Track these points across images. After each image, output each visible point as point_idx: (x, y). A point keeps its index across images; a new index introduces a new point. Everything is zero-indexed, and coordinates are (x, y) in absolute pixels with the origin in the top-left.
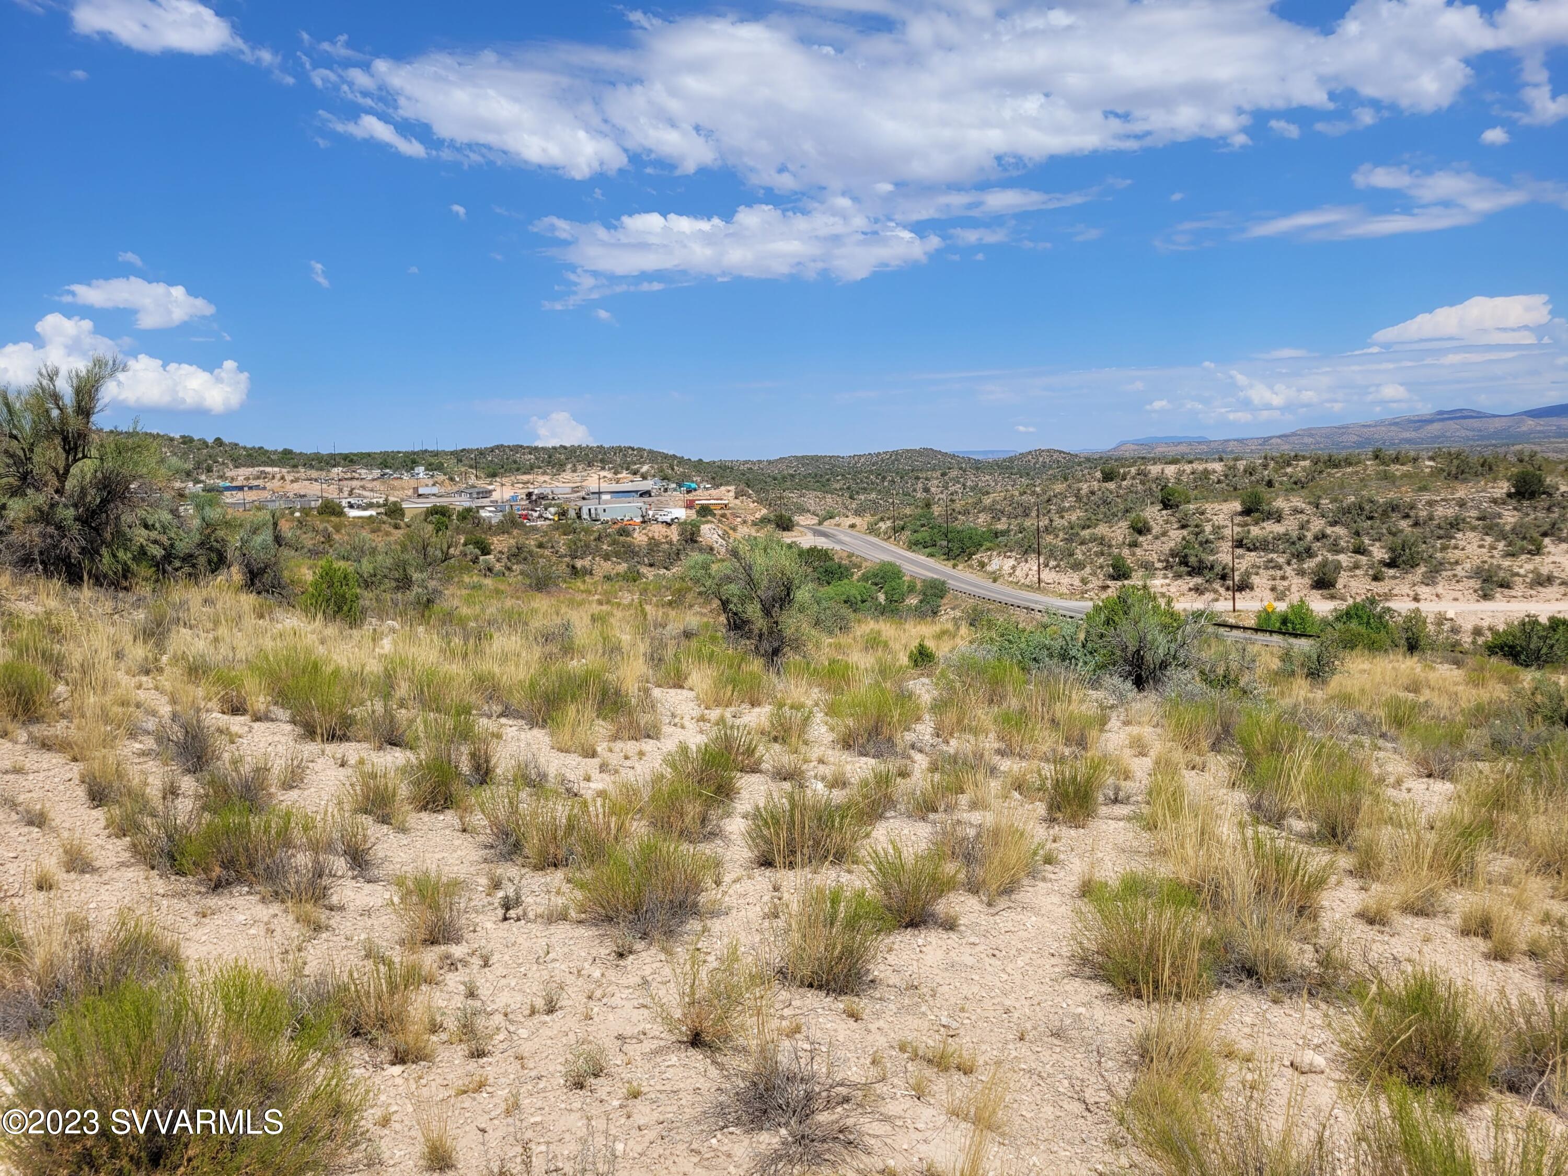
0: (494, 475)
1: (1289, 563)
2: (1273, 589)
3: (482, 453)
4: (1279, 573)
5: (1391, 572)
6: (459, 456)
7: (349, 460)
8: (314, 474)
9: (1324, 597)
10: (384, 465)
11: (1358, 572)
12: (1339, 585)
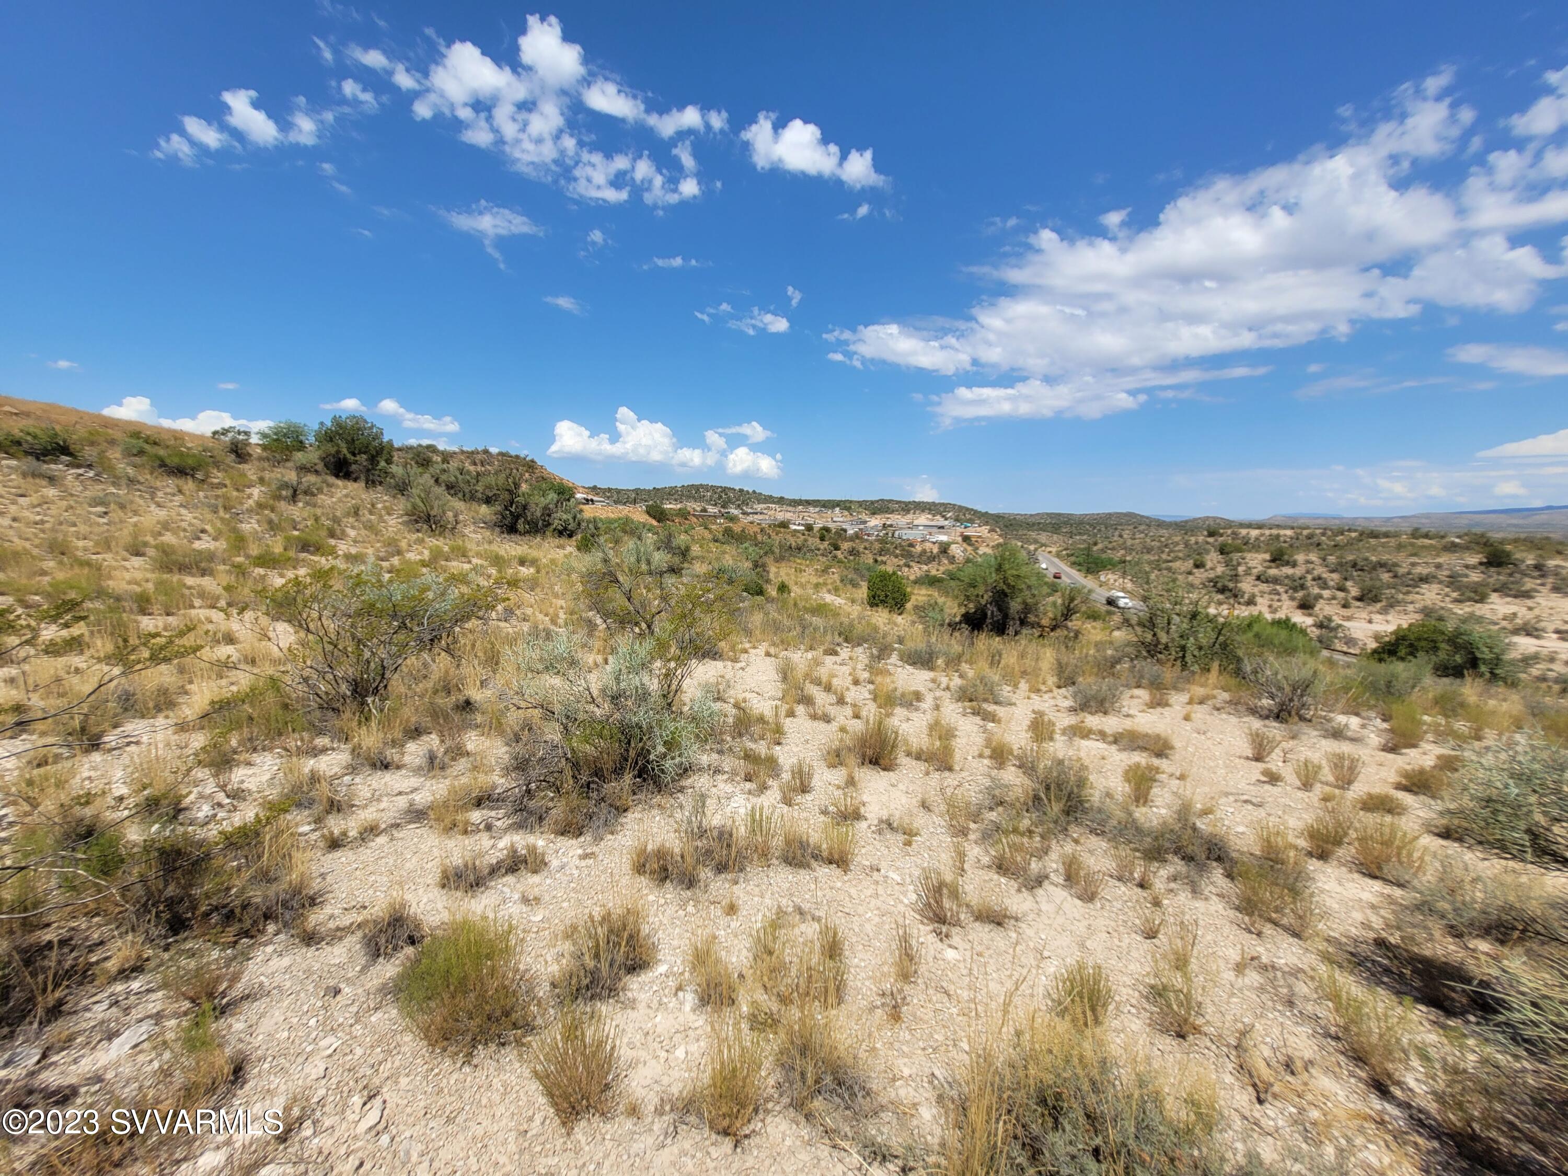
0: (874, 514)
1: (1286, 592)
2: (1270, 606)
3: (872, 502)
4: (1277, 597)
5: (1358, 604)
6: (860, 504)
7: (808, 503)
8: (790, 508)
9: (1304, 614)
10: (824, 506)
11: (1334, 602)
12: (1317, 609)
